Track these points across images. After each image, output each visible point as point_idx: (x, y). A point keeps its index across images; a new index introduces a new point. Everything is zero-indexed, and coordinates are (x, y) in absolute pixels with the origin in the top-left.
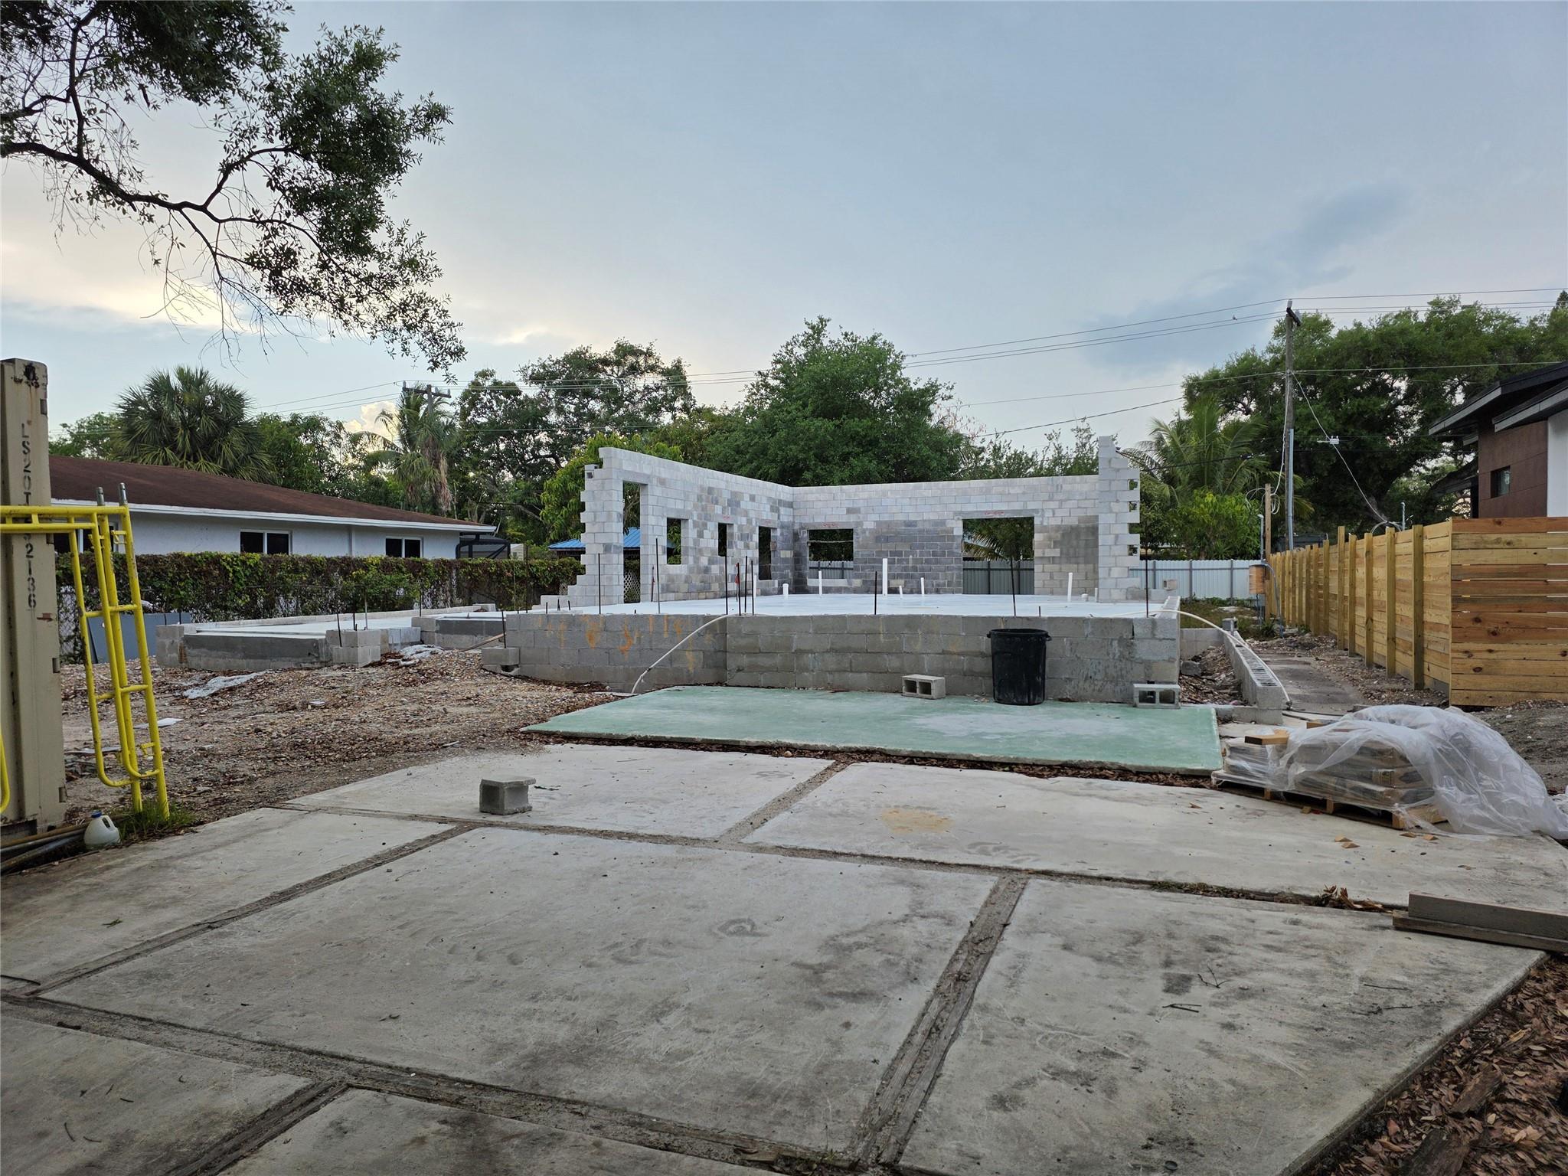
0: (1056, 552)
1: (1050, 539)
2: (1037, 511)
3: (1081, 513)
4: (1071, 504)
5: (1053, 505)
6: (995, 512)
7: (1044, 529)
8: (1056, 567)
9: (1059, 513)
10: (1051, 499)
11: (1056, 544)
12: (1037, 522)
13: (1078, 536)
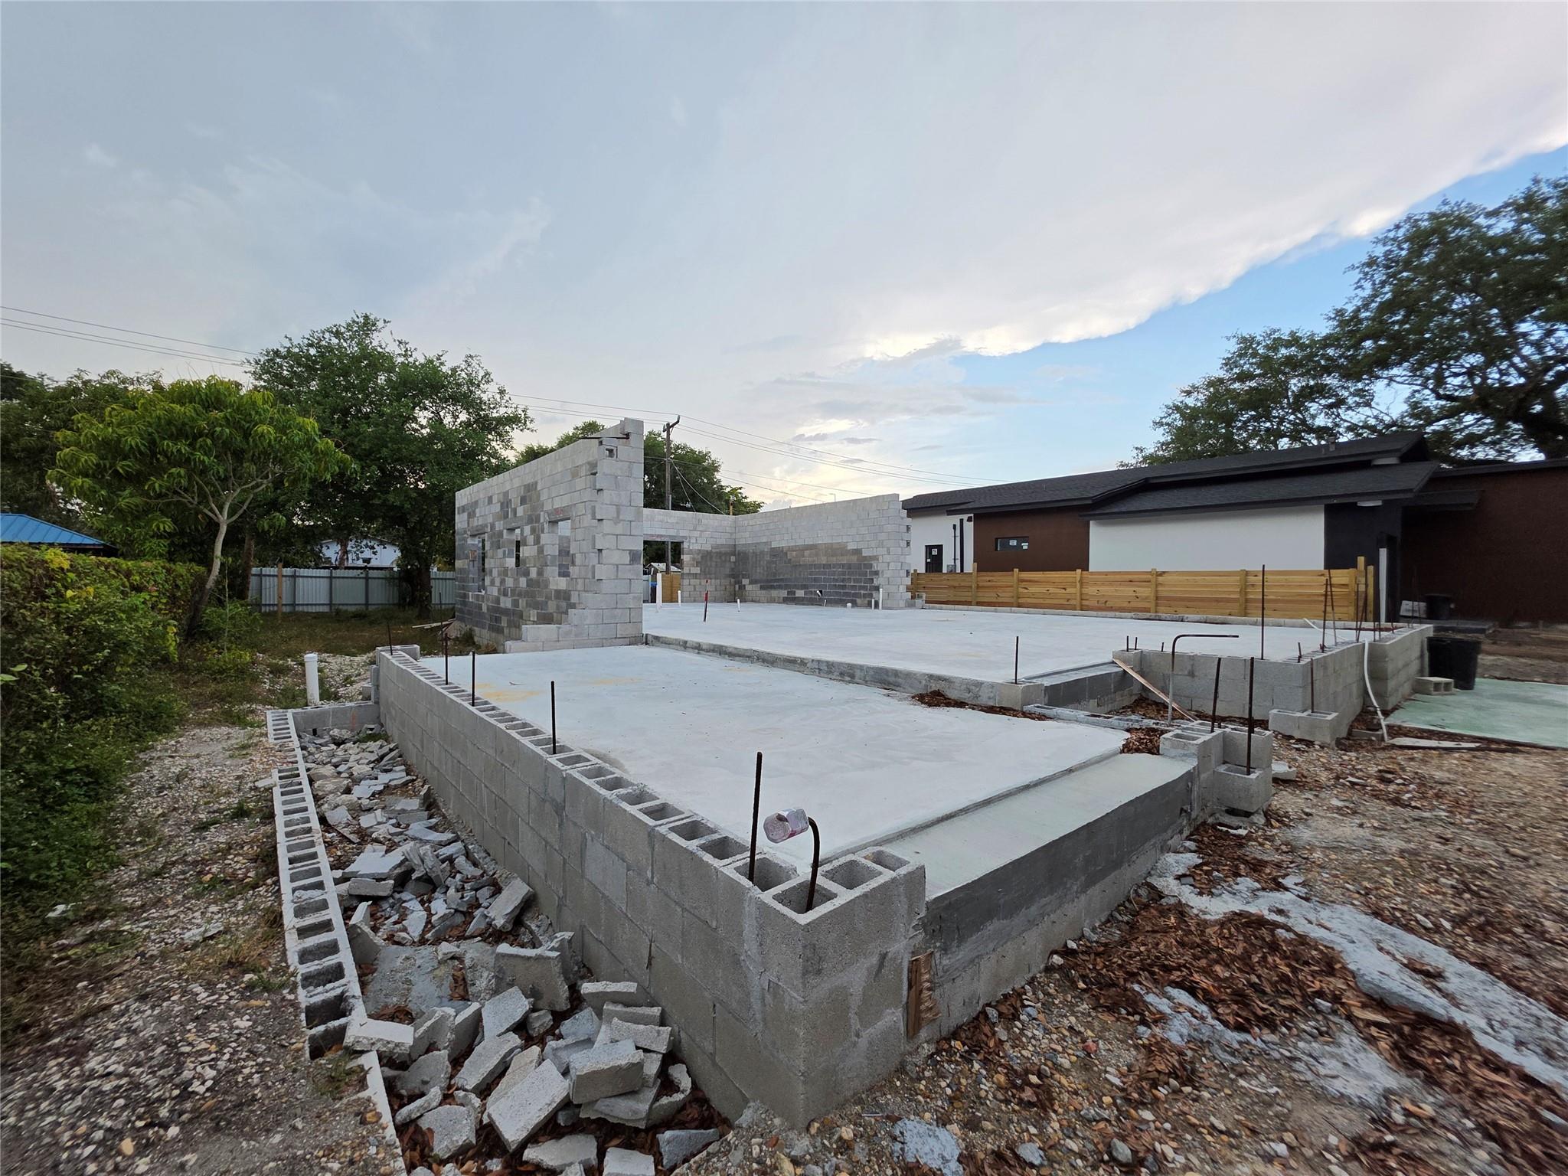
0: (697, 570)
1: (694, 559)
2: (685, 537)
3: (712, 542)
4: (707, 534)
5: (696, 534)
6: (658, 536)
7: (690, 552)
8: (698, 581)
9: (700, 540)
10: (695, 530)
11: (698, 564)
12: (685, 545)
13: (711, 558)
